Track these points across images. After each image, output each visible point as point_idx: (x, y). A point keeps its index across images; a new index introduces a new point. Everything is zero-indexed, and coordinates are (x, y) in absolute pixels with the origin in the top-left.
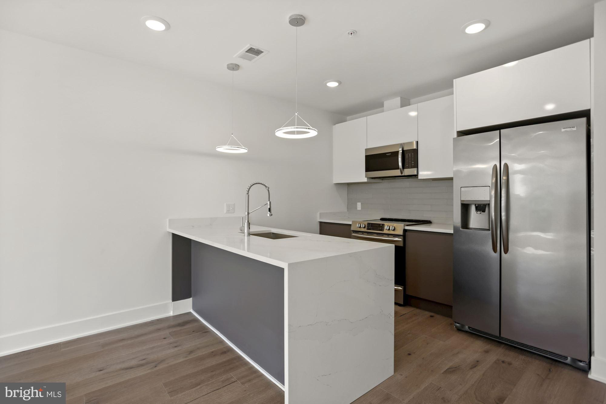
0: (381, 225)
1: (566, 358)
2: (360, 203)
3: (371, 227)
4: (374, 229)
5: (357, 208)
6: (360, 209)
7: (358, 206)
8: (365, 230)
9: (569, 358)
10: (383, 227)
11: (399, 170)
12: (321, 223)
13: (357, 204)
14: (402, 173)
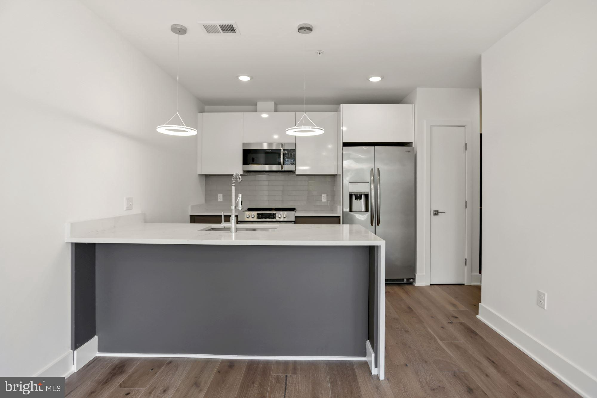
0: (272, 214)
1: (403, 280)
2: (222, 195)
3: (261, 216)
4: (266, 218)
5: (218, 200)
6: (222, 200)
7: (219, 198)
8: (255, 219)
9: (405, 280)
10: (274, 215)
11: (280, 166)
12: (191, 216)
13: (218, 196)
14: (282, 168)
